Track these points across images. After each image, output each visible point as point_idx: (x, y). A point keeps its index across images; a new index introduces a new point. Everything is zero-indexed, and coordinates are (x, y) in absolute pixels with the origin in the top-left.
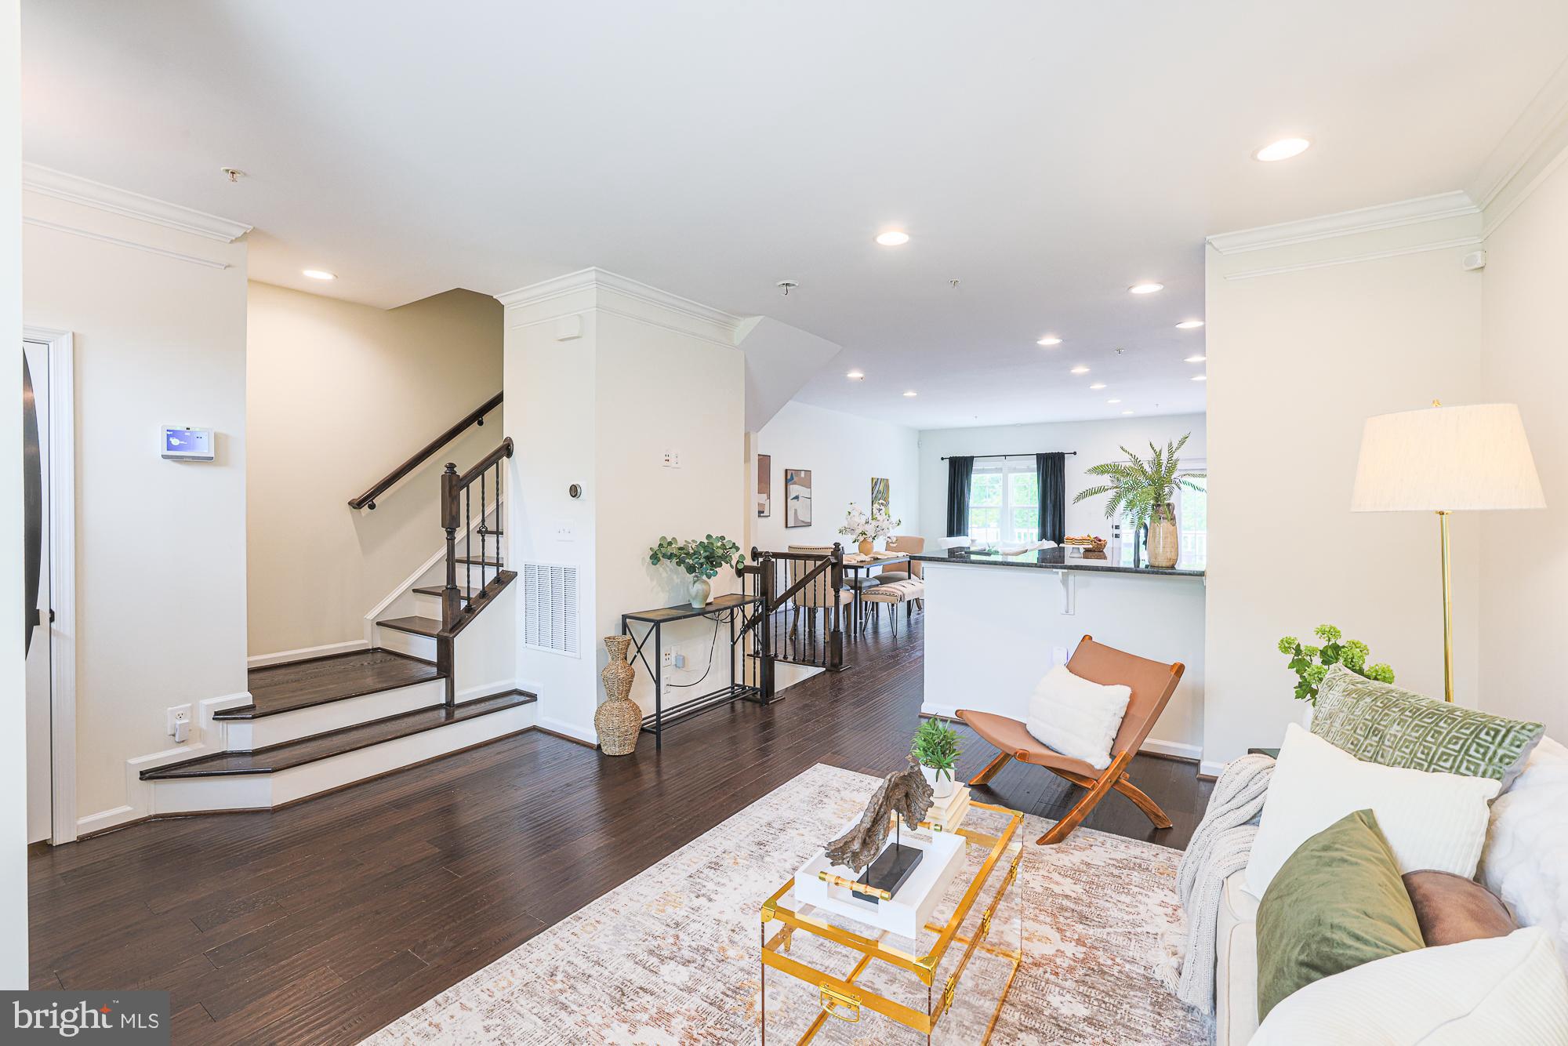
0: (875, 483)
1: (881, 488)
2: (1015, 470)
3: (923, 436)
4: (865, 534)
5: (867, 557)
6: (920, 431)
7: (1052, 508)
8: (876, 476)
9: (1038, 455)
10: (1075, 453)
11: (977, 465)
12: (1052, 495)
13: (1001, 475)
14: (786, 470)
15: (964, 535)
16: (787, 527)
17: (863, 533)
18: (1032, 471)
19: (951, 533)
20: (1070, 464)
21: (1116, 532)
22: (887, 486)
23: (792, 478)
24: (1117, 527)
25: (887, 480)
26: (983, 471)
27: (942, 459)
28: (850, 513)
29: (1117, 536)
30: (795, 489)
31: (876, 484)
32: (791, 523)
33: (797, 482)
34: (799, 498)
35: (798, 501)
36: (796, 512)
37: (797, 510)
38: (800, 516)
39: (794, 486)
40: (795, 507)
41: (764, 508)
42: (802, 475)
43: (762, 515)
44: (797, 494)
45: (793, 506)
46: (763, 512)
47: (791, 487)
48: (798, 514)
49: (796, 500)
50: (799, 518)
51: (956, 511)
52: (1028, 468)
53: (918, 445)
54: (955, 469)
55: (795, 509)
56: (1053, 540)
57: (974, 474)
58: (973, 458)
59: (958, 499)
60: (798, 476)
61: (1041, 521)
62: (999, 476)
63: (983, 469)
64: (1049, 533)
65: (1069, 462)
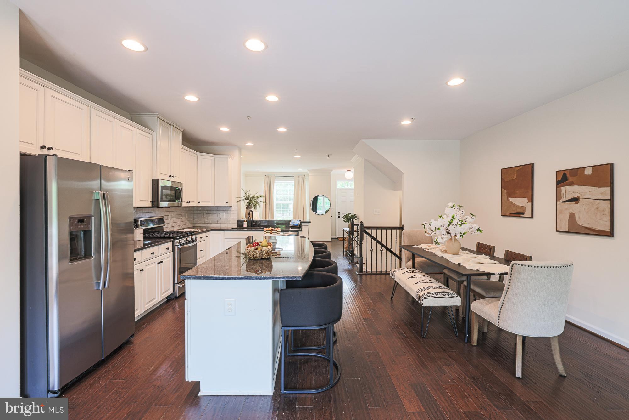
16: (557, 231)
30: (570, 191)
32: (562, 225)
33: (575, 182)
34: (579, 200)
35: (577, 204)
36: (572, 216)
37: (574, 214)
38: (583, 220)
39: (570, 188)
40: (571, 211)
41: (524, 210)
42: (588, 172)
43: (522, 215)
44: (576, 195)
45: (566, 209)
46: (523, 214)
47: (563, 189)
48: (577, 219)
49: (574, 202)
50: (579, 223)
55: (570, 213)
60: (576, 176)
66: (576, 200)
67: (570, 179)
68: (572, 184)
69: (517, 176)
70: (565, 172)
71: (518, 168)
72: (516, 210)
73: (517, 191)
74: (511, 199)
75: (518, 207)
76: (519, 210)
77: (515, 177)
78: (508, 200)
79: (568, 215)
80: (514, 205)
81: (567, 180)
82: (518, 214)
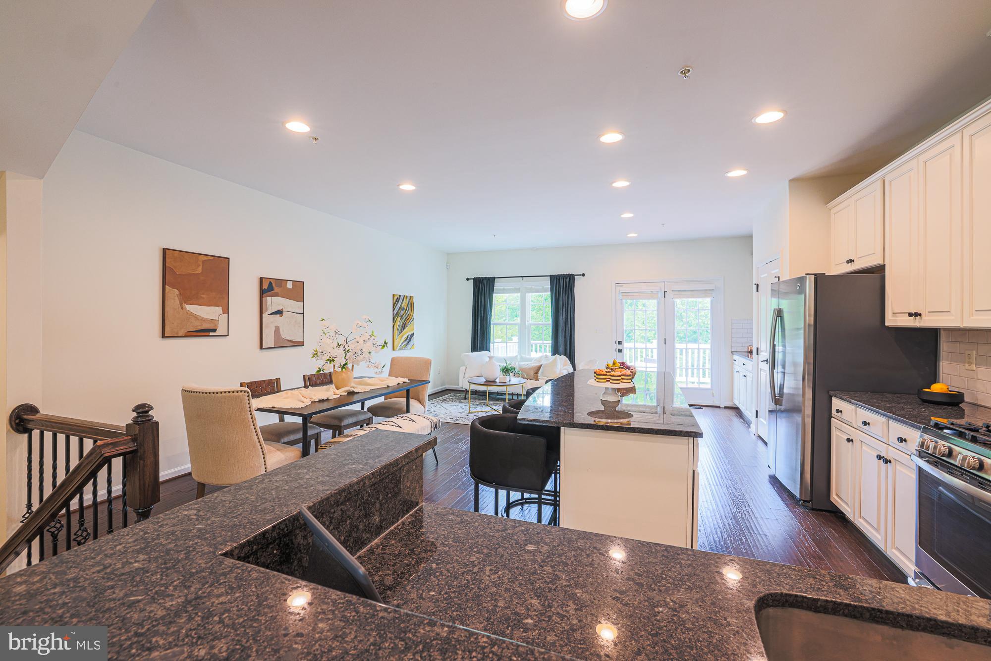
0: (397, 300)
1: (404, 305)
2: (531, 291)
3: (450, 258)
4: (334, 361)
6: (448, 254)
7: (564, 325)
8: (398, 293)
9: (550, 276)
10: (583, 275)
11: (498, 285)
12: (564, 313)
13: (519, 294)
14: (261, 279)
15: (486, 350)
16: (261, 348)
17: (331, 360)
18: (546, 291)
19: (475, 348)
20: (579, 286)
21: (619, 347)
22: (411, 303)
23: (270, 288)
24: (620, 343)
25: (411, 297)
26: (504, 291)
27: (468, 279)
29: (620, 351)
30: (274, 302)
31: (398, 300)
32: (269, 341)
33: (280, 294)
34: (283, 313)
35: (282, 317)
36: (277, 330)
37: (279, 327)
38: (286, 335)
39: (275, 299)
40: (276, 324)
41: (216, 326)
42: (290, 285)
43: (211, 334)
44: (281, 308)
45: (272, 322)
46: (214, 330)
47: (269, 299)
48: (282, 332)
49: (279, 315)
50: (283, 337)
51: (479, 327)
52: (543, 288)
53: (447, 266)
54: (479, 288)
55: (275, 327)
56: (565, 354)
57: (496, 293)
58: (494, 278)
59: (481, 317)
60: (281, 287)
61: (554, 336)
62: (517, 295)
63: (504, 289)
64: (561, 349)
65: (578, 283)
66: (280, 312)
67: (276, 289)
68: (277, 295)
69: (202, 269)
70: (272, 281)
71: (206, 258)
72: (202, 325)
73: (203, 294)
74: (189, 307)
75: (203, 320)
76: (206, 326)
77: (199, 270)
78: (182, 308)
79: (274, 329)
80: (196, 317)
81: (273, 290)
82: (206, 332)
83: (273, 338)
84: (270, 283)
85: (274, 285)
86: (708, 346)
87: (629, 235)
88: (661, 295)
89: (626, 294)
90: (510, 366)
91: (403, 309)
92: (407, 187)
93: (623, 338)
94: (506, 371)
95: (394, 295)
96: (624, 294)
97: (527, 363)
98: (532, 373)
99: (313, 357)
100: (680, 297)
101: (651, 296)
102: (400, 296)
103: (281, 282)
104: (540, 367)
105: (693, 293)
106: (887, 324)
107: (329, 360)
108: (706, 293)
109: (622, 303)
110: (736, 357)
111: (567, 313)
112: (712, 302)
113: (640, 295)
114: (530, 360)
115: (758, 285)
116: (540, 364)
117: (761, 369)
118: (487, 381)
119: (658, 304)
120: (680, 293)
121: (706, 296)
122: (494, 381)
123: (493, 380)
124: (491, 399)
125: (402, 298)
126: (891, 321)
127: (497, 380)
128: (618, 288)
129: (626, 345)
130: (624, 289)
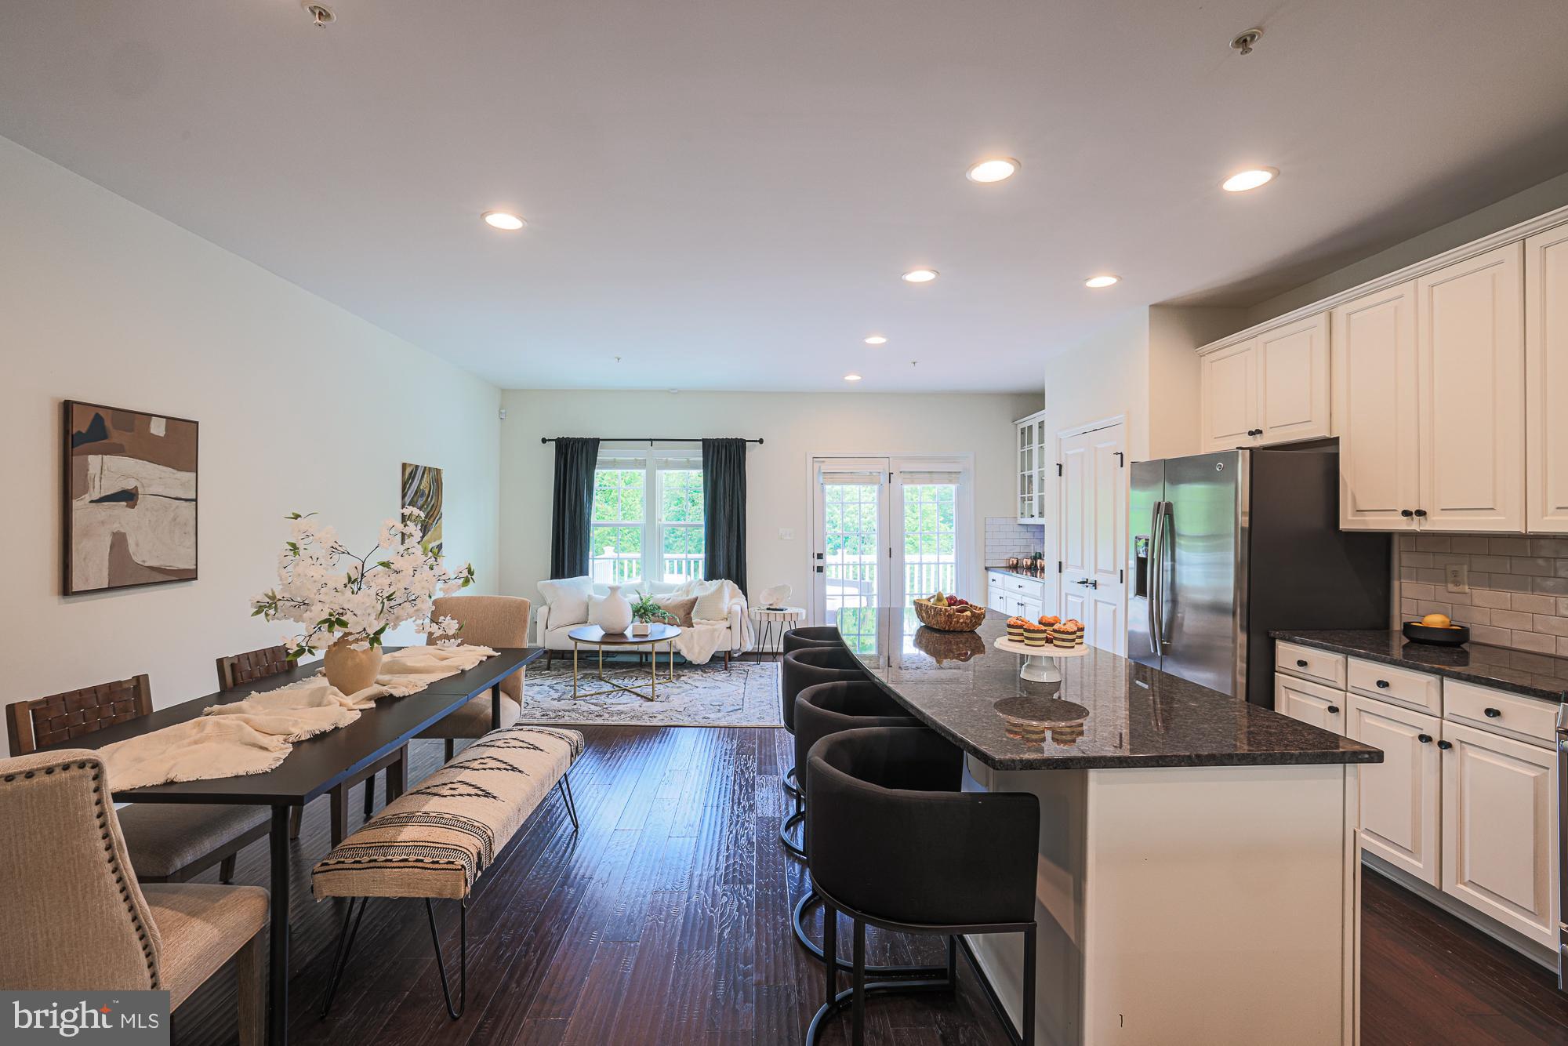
0: (409, 474)
1: (425, 485)
2: (667, 465)
3: (510, 398)
4: (344, 624)
5: (349, 700)
6: (504, 391)
7: (726, 527)
8: (413, 461)
9: (704, 440)
10: (761, 441)
11: (603, 454)
12: (726, 507)
13: (644, 471)
14: (67, 405)
15: (583, 574)
16: (67, 592)
17: (334, 621)
18: (694, 467)
19: (558, 573)
20: (753, 458)
21: (819, 563)
22: (437, 483)
23: (98, 433)
24: (820, 556)
25: (438, 471)
26: (613, 464)
27: (544, 441)
28: (294, 548)
29: (820, 569)
30: (111, 469)
31: (412, 476)
33: (128, 448)
34: (138, 498)
35: (133, 507)
36: (119, 542)
37: (124, 535)
38: (145, 552)
39: (114, 462)
40: (116, 527)
42: (158, 428)
44: (129, 485)
45: (103, 523)
47: (92, 459)
48: (132, 548)
49: (124, 503)
50: (137, 559)
51: (567, 531)
52: (688, 461)
53: (500, 413)
54: (566, 460)
55: (114, 534)
56: (728, 577)
57: (599, 468)
58: (597, 441)
59: (570, 511)
60: (132, 430)
61: (709, 548)
62: (640, 474)
63: (615, 461)
64: (721, 567)
65: (752, 455)
66: (128, 497)
67: (116, 437)
68: (118, 450)
70: (102, 413)
79: (108, 541)
81: (105, 437)
83: (106, 564)
84: (98, 421)
85: (108, 424)
86: (951, 558)
87: (847, 378)
88: (884, 479)
89: (833, 476)
90: (650, 603)
91: (422, 495)
92: (504, 220)
93: (824, 550)
94: (643, 612)
95: (404, 466)
96: (829, 476)
97: (667, 596)
98: (682, 613)
99: (257, 613)
100: (912, 482)
101: (869, 479)
102: (417, 467)
103: (134, 420)
104: (694, 602)
105: (931, 476)
106: (1342, 526)
107: (325, 621)
108: (950, 476)
109: (823, 491)
110: (992, 575)
111: (732, 506)
112: (959, 493)
113: (852, 478)
114: (669, 589)
115: (1060, 466)
116: (692, 596)
117: (1066, 595)
118: (607, 635)
119: (880, 492)
120: (913, 476)
121: (950, 482)
122: (622, 635)
123: (617, 630)
124: (606, 665)
125: (420, 472)
126: (1349, 521)
127: (629, 633)
128: (817, 465)
129: (829, 559)
130: (825, 468)
